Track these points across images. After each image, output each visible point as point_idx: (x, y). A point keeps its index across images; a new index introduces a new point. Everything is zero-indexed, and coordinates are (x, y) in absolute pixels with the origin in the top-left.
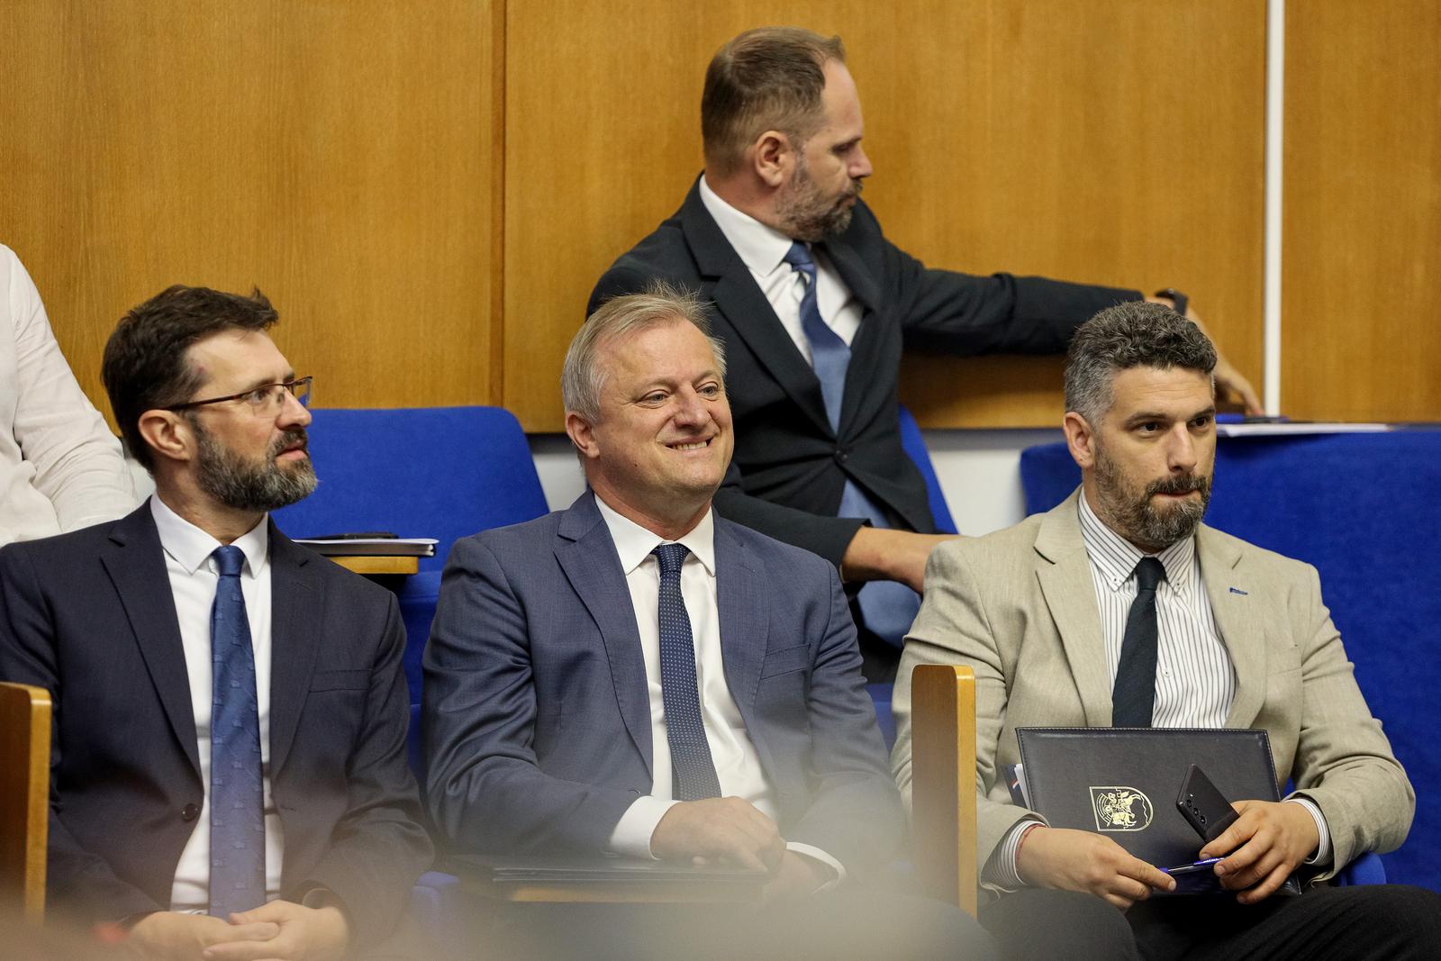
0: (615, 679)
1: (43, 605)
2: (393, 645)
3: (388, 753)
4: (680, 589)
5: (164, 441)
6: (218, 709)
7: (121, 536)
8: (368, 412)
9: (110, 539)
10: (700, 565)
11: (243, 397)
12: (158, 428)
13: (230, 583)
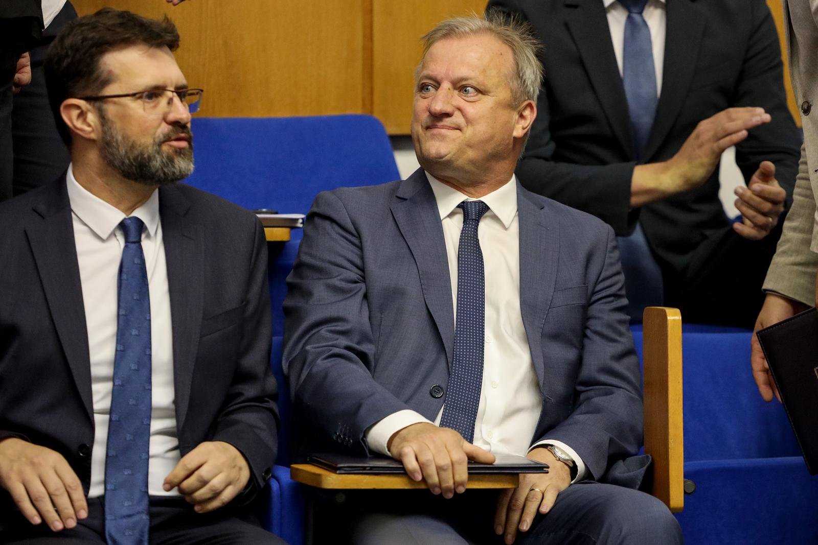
5: (79, 124)
8: (270, 120)
9: (33, 211)
11: (137, 96)
12: (75, 113)
13: (133, 247)
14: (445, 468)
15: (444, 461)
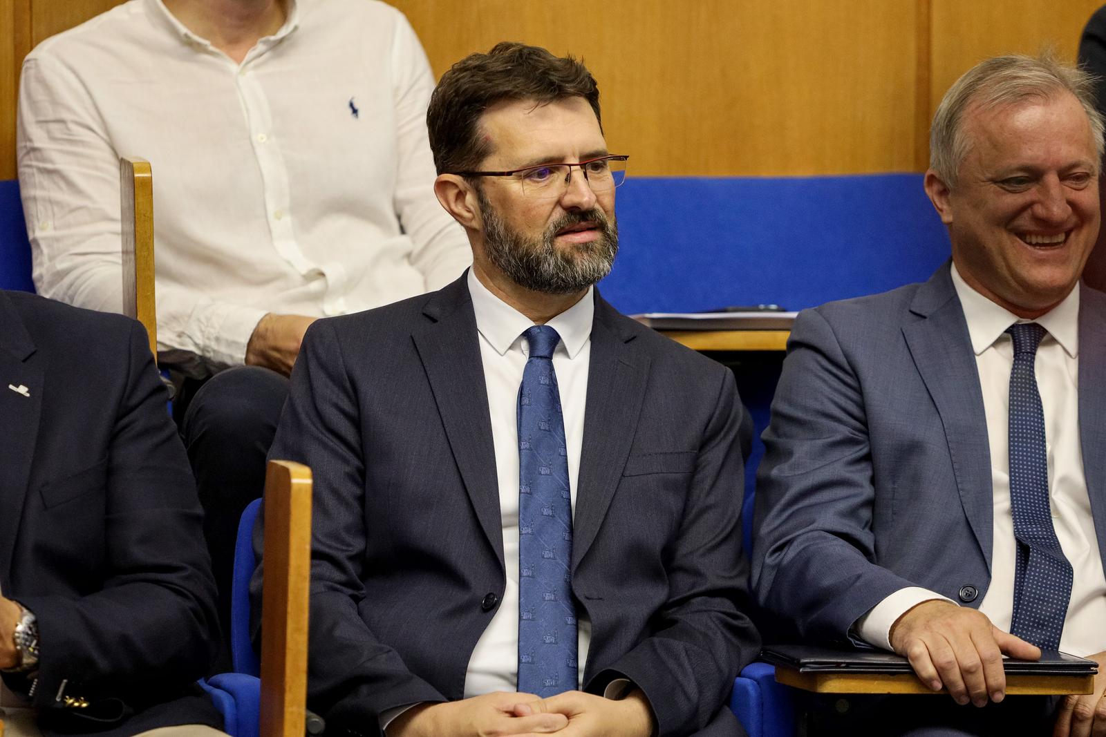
0: (956, 466)
1: (348, 385)
2: (726, 423)
3: (714, 538)
4: (1033, 372)
5: (458, 208)
6: (526, 496)
7: (434, 311)
9: (424, 314)
10: (1058, 347)
12: (451, 193)
13: (541, 363)
14: (973, 670)
15: (971, 660)
